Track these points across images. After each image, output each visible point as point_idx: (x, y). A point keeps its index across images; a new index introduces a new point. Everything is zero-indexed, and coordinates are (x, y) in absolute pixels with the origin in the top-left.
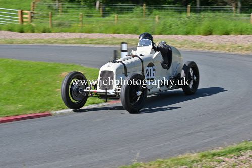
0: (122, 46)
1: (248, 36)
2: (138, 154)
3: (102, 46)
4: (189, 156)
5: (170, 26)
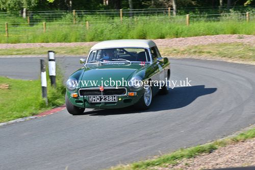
0: (49, 54)
1: (183, 38)
5: (102, 32)
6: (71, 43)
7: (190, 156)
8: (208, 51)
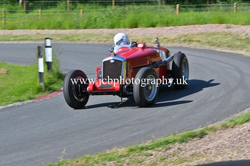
0: (45, 41)
1: (173, 27)
2: (64, 150)
3: (26, 42)
4: (116, 151)
5: (95, 20)
6: (66, 30)
7: (182, 141)
8: (197, 39)
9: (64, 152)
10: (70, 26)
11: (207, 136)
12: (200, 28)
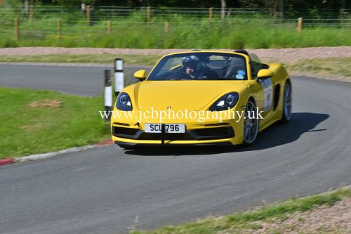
1: (294, 49)
2: (137, 218)
3: (89, 65)
4: (211, 220)
6: (144, 50)
8: (327, 66)
9: (136, 220)
10: (150, 44)
11: (341, 203)
12: (331, 52)
